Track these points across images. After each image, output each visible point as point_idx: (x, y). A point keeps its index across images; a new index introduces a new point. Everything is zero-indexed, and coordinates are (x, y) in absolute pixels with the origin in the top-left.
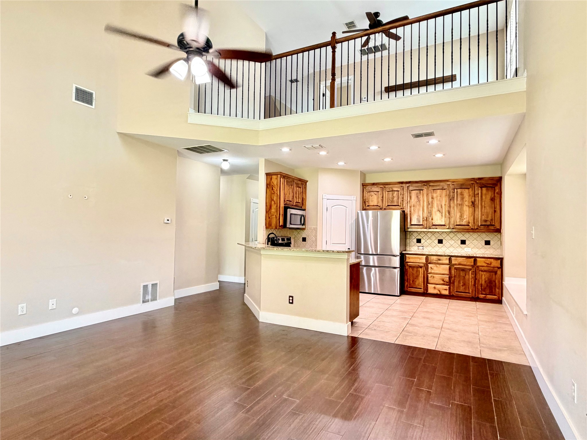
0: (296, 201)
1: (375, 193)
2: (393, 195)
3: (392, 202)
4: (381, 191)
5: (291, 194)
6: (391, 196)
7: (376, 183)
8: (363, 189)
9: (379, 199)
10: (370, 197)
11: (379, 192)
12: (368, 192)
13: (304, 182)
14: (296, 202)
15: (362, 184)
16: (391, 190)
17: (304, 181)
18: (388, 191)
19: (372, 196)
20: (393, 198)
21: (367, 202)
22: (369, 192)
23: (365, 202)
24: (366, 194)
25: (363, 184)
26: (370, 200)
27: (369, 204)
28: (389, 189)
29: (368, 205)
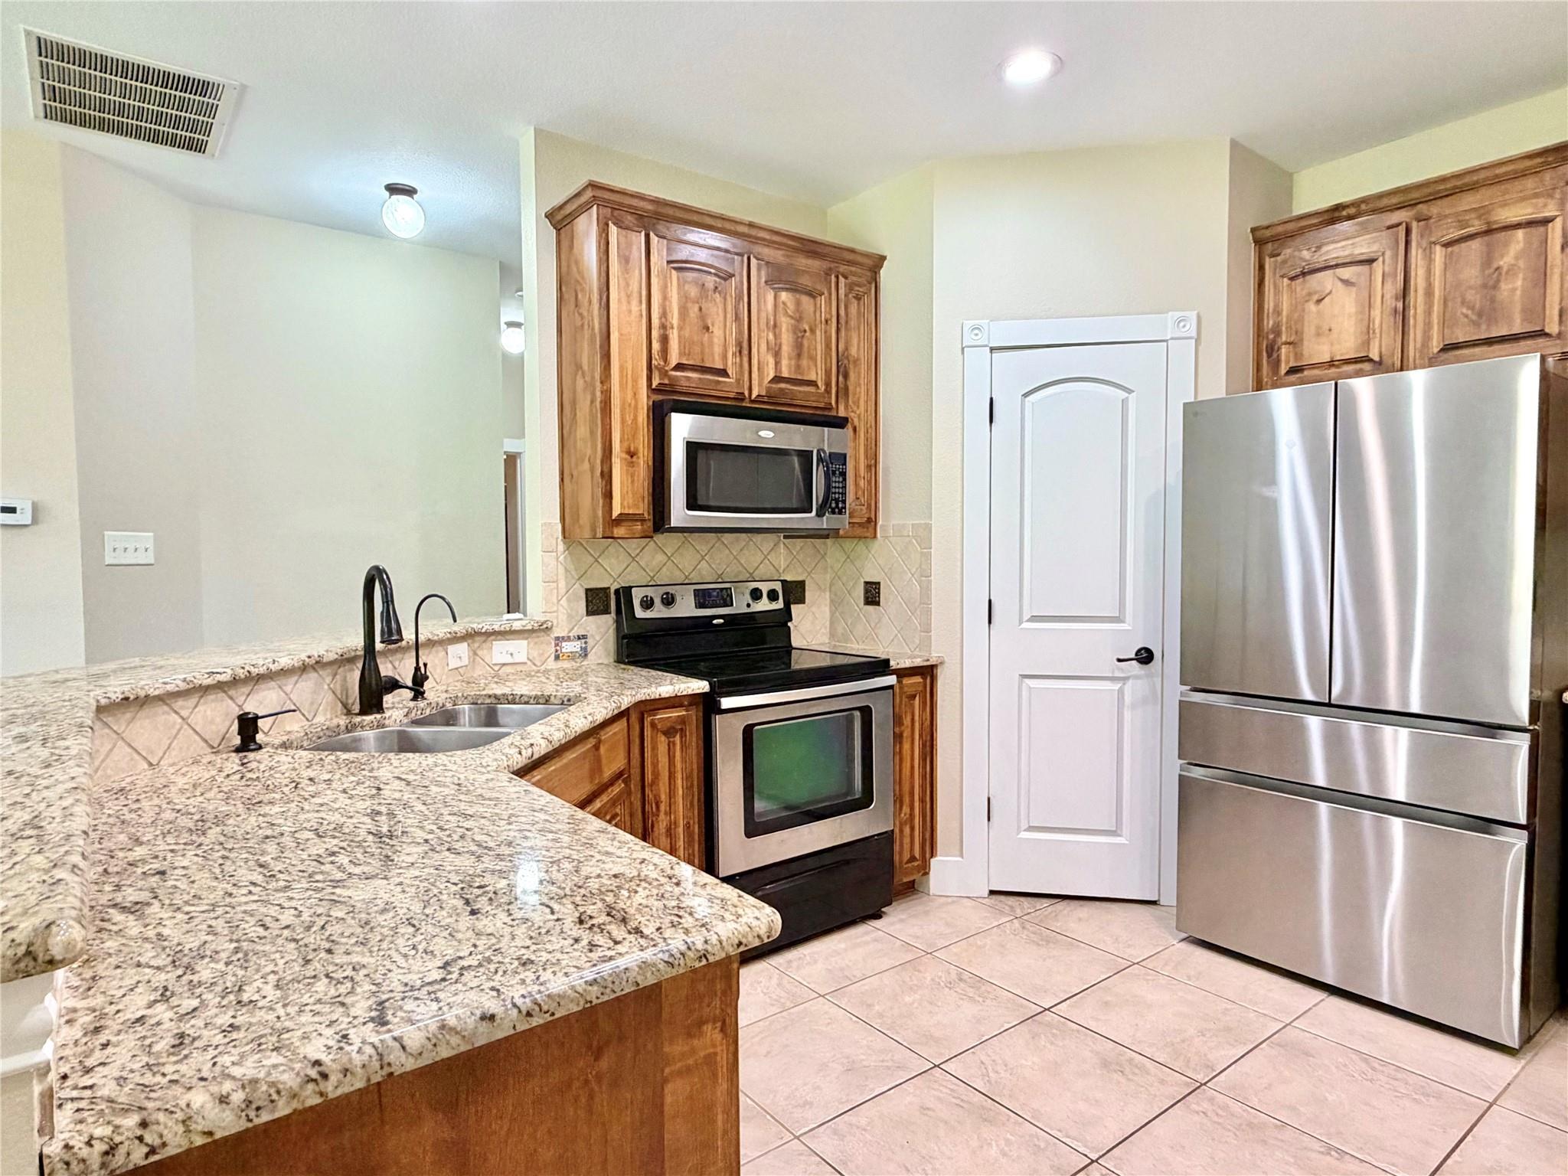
0: (772, 375)
1: (1346, 273)
2: (1488, 260)
3: (1489, 311)
4: (1388, 254)
5: (717, 331)
6: (1471, 273)
7: (1355, 204)
8: (1261, 267)
9: (1376, 313)
10: (1312, 307)
11: (1378, 267)
12: (1292, 279)
13: (851, 263)
14: (777, 379)
15: (1253, 230)
16: (1477, 226)
17: (851, 257)
18: (1447, 245)
19: (1319, 301)
20: (1495, 287)
21: (1284, 350)
22: (1304, 274)
23: (1272, 349)
24: (1277, 291)
25: (1259, 234)
26: (1309, 331)
27: (1298, 356)
28: (1464, 225)
29: (1292, 364)
